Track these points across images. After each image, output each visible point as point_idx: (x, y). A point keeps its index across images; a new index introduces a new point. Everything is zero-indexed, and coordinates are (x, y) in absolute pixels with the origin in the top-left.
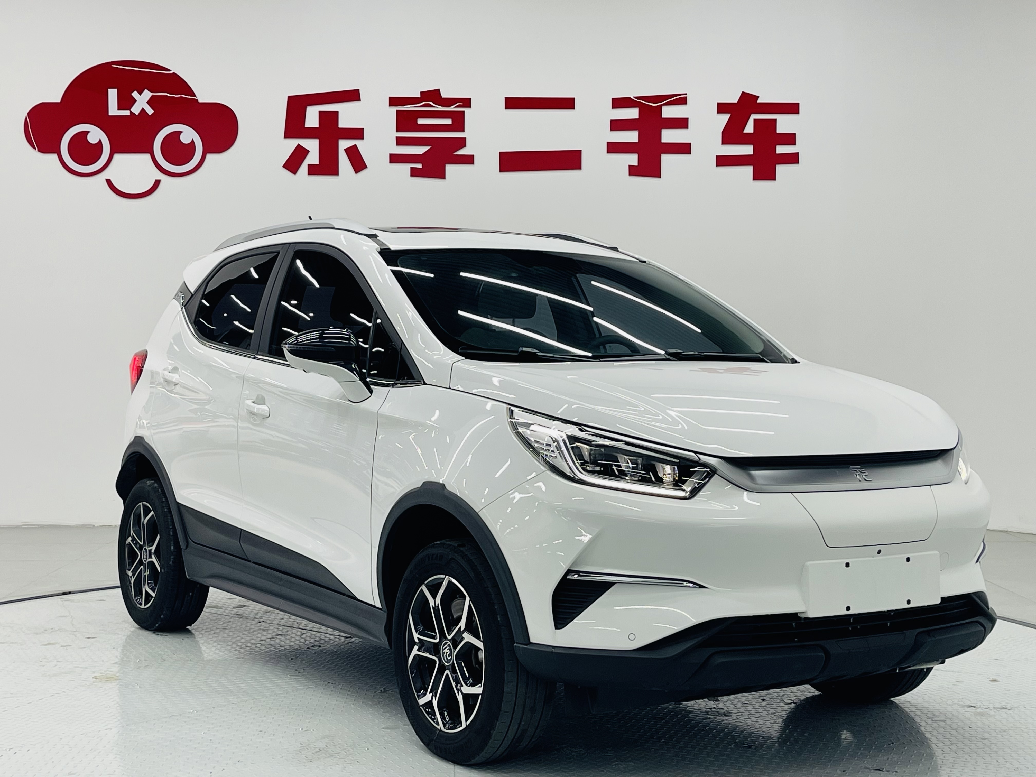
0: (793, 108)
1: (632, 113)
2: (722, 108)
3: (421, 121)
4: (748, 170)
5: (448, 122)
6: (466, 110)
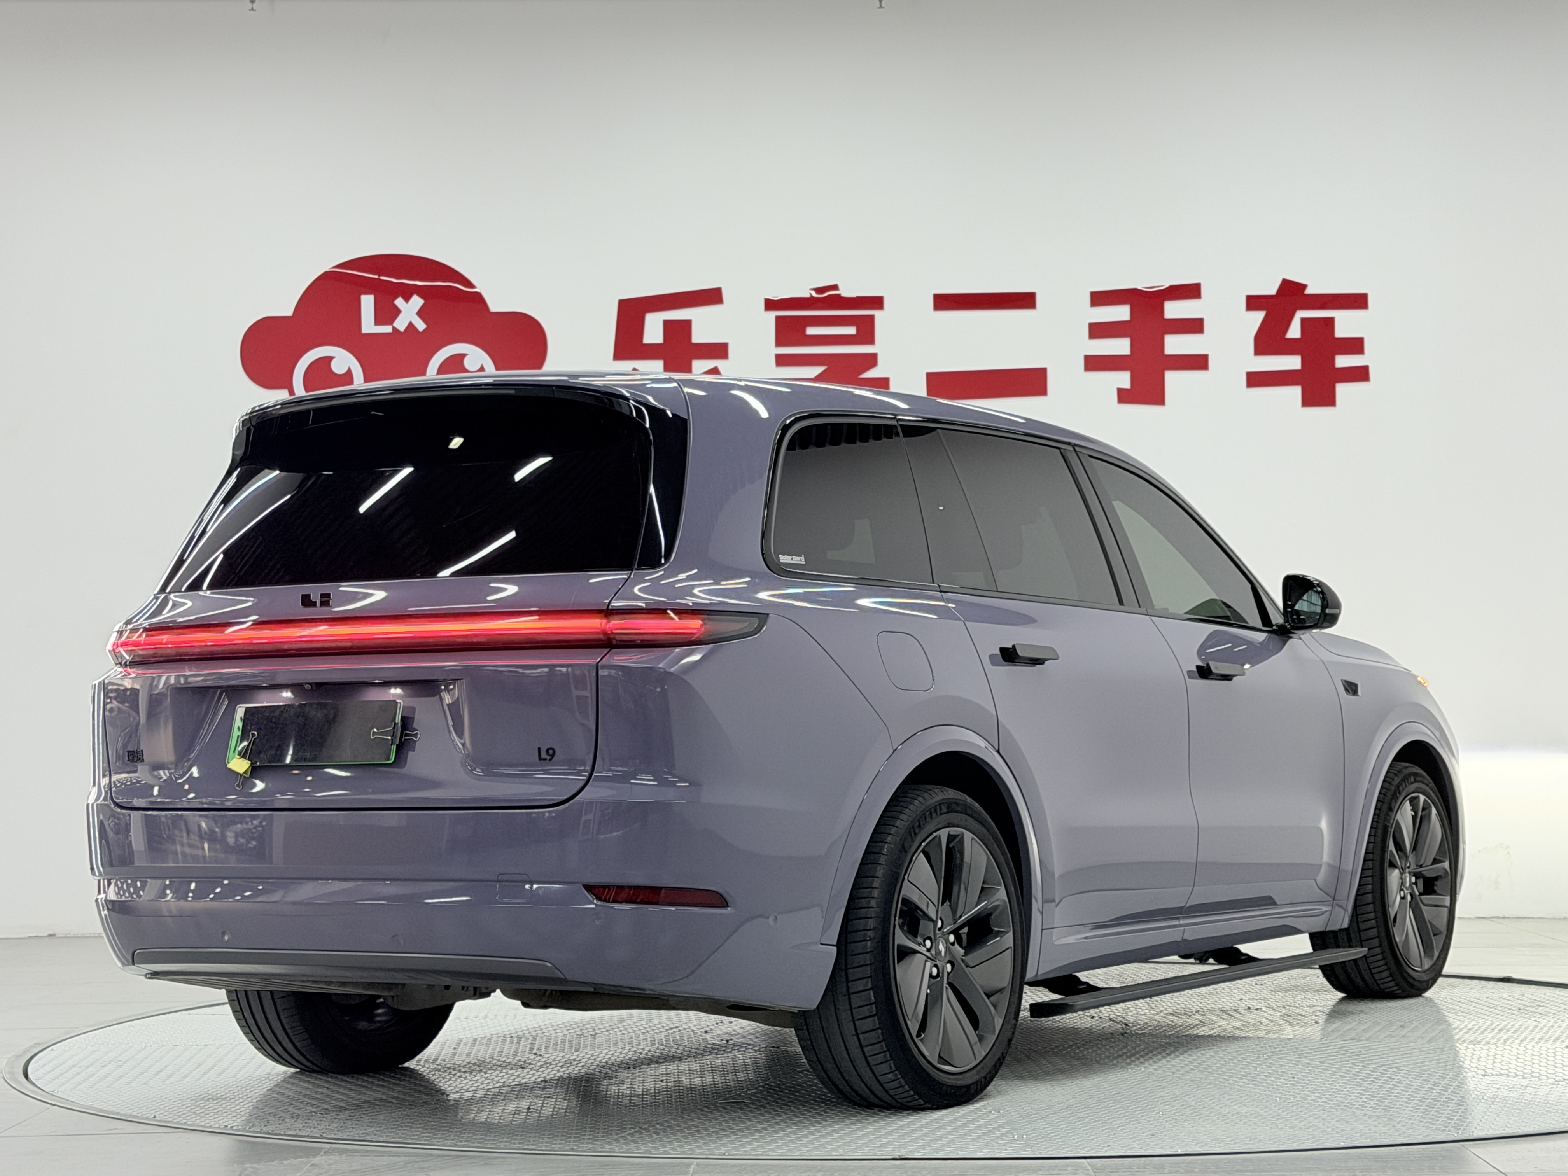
0: (1358, 301)
1: (1121, 313)
2: (1253, 303)
3: (811, 331)
4: (1295, 392)
5: (851, 330)
6: (877, 313)
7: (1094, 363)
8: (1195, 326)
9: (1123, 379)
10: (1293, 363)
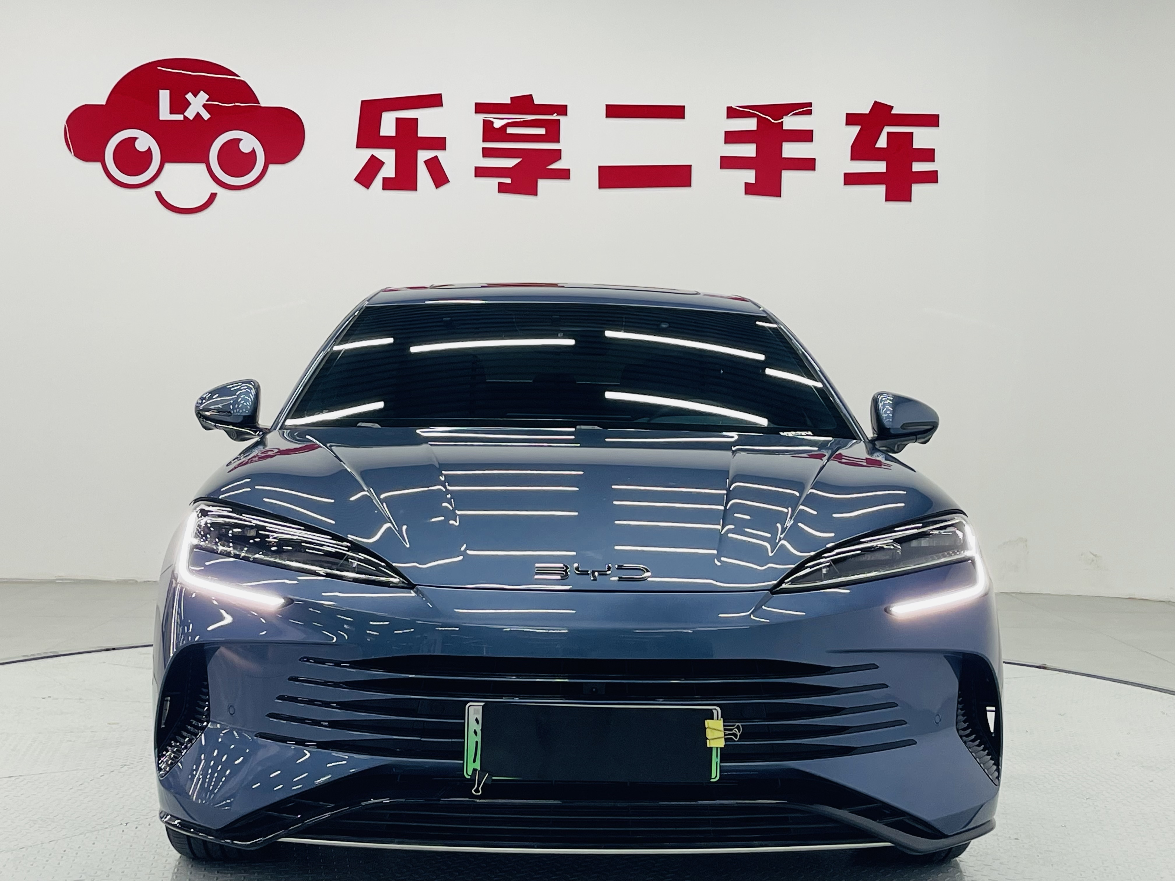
0: (932, 121)
1: (750, 124)
2: (851, 119)
3: (510, 130)
4: (880, 190)
5: (542, 131)
6: (562, 118)
7: (727, 163)
8: (806, 136)
9: (750, 176)
10: (880, 167)
